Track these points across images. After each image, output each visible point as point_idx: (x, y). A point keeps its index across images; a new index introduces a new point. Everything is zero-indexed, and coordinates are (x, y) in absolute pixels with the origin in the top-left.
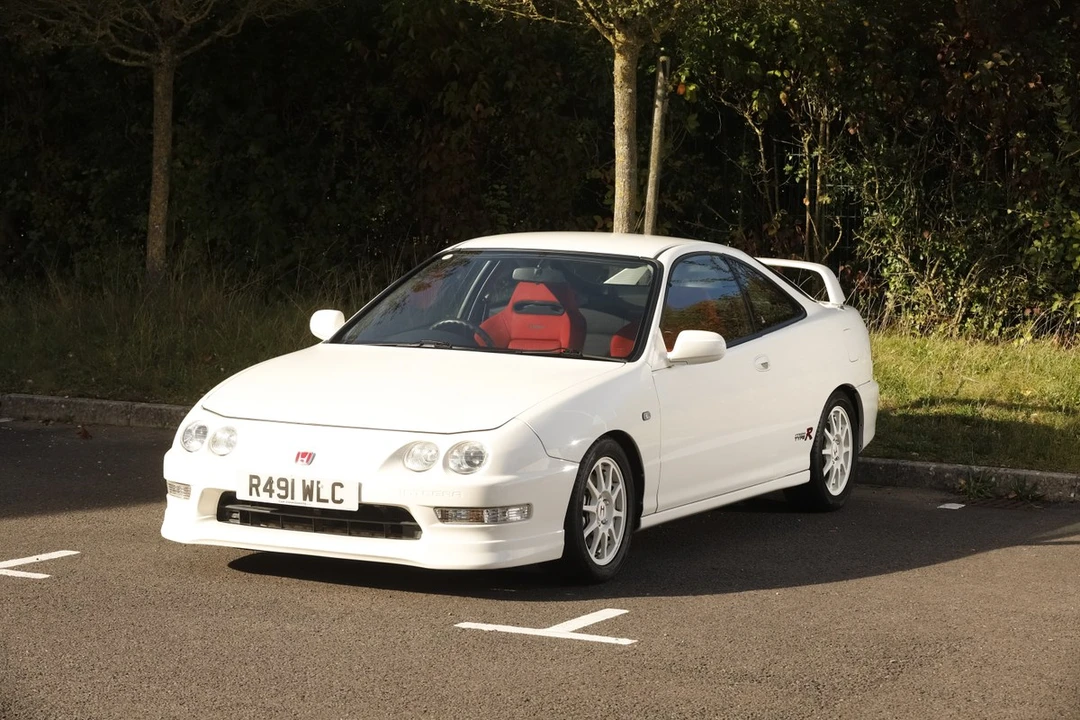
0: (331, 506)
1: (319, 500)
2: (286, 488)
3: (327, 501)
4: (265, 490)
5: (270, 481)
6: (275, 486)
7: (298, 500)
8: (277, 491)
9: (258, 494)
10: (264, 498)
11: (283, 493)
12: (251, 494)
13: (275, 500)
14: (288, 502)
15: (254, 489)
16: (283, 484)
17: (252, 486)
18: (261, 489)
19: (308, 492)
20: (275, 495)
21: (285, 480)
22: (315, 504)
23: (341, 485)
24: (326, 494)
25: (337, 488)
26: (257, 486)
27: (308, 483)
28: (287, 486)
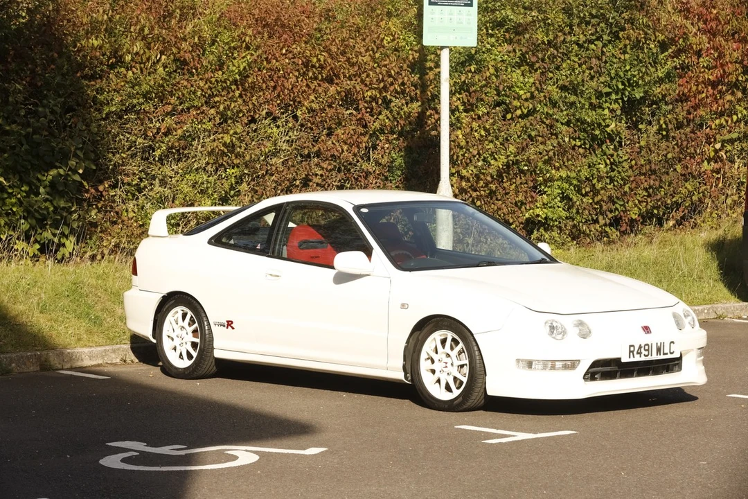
0: (669, 356)
1: (664, 354)
2: (648, 350)
3: (667, 354)
4: (638, 353)
5: (640, 347)
6: (642, 349)
7: (654, 356)
8: (644, 352)
9: (634, 357)
10: (637, 358)
11: (647, 353)
12: (630, 357)
13: (643, 358)
14: (649, 358)
15: (631, 354)
16: (647, 348)
17: (630, 352)
18: (635, 353)
19: (659, 350)
20: (642, 355)
21: (648, 345)
22: (662, 357)
23: (673, 342)
24: (667, 350)
25: (672, 344)
26: (633, 352)
27: (659, 345)
28: (648, 348)
